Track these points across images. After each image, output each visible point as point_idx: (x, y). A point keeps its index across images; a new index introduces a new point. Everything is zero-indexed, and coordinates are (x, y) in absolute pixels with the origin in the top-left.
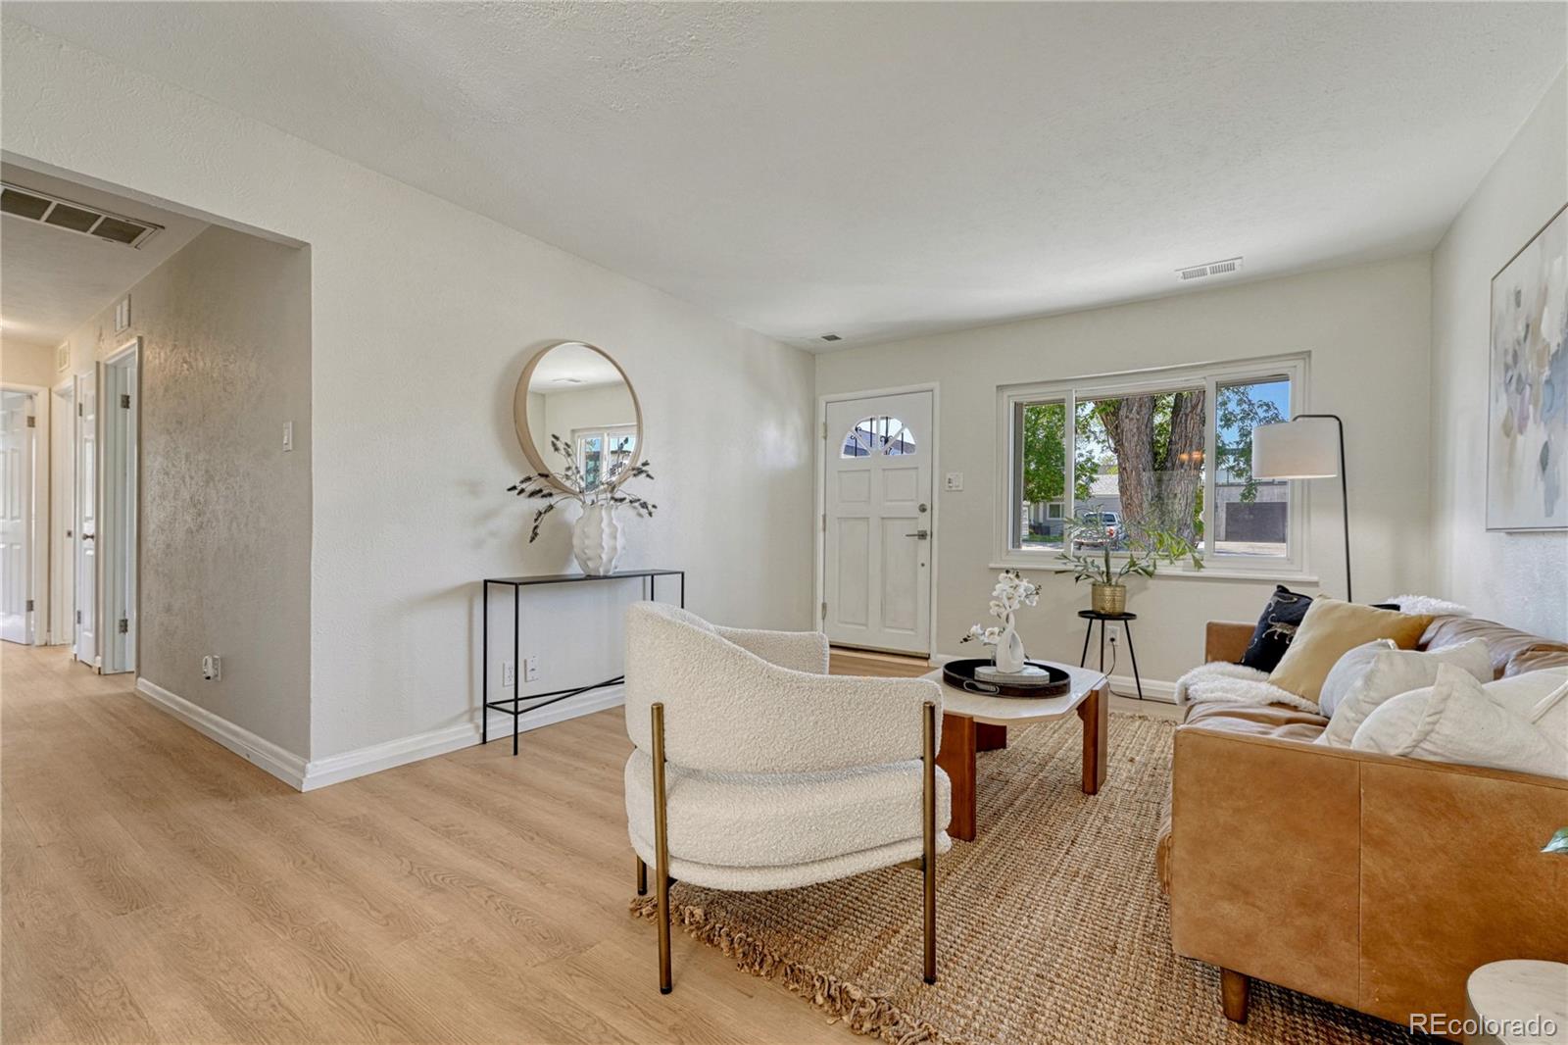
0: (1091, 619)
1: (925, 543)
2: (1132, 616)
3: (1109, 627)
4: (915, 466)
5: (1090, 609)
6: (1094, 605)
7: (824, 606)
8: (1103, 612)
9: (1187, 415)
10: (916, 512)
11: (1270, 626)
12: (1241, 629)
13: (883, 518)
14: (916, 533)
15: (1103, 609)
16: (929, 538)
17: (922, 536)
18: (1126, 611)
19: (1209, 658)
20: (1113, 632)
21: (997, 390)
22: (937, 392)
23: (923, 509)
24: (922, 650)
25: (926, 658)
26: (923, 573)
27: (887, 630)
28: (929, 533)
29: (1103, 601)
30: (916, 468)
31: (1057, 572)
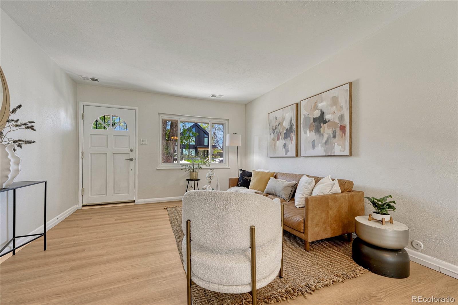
0: (189, 181)
1: (132, 163)
2: (199, 180)
3: (191, 183)
4: (129, 135)
5: (189, 178)
6: (190, 177)
7: (83, 190)
8: (194, 179)
9: (174, 128)
10: (129, 152)
11: (244, 178)
12: (235, 179)
13: (113, 153)
14: (129, 159)
15: (194, 178)
16: (134, 160)
17: (131, 160)
18: (198, 178)
19: (230, 186)
20: (192, 184)
21: (159, 114)
22: (137, 110)
23: (131, 151)
24: (132, 200)
25: (134, 202)
26: (131, 173)
27: (116, 195)
28: (134, 158)
29: (193, 176)
30: (129, 136)
31: (182, 169)
